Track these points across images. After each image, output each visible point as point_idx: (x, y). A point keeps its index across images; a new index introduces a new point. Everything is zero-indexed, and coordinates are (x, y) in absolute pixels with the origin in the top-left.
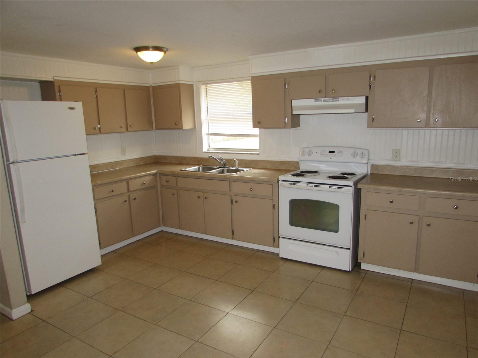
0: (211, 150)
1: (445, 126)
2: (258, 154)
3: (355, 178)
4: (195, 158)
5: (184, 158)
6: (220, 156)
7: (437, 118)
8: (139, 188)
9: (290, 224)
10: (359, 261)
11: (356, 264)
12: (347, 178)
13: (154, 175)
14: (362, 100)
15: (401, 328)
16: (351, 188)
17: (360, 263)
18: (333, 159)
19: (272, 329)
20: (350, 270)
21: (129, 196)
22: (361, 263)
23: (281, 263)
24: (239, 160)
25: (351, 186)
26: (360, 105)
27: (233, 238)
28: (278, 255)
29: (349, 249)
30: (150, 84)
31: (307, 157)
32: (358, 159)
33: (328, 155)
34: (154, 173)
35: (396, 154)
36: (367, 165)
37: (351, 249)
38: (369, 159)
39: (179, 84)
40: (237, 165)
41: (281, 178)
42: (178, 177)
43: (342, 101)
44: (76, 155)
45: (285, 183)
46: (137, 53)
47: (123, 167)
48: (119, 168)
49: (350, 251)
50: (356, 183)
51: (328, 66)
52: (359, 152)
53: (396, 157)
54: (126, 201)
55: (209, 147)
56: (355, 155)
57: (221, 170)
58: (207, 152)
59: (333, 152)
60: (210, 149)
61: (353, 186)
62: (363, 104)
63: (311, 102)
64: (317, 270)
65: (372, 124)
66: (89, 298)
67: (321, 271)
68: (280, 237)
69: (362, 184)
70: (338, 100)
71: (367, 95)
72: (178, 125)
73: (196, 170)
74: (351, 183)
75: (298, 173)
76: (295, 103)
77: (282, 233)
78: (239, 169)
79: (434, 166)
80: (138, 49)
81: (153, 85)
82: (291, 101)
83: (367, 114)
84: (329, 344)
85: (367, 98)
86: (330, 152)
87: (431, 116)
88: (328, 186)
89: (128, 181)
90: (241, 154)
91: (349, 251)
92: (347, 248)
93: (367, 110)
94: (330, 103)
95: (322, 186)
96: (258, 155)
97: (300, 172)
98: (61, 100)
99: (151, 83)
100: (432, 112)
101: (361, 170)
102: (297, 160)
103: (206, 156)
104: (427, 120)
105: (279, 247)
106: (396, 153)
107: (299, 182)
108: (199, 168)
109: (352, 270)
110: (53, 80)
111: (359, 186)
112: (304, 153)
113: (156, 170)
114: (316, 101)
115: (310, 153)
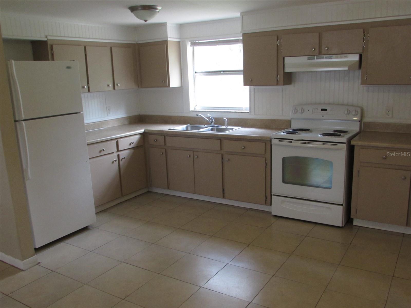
0: (198, 109)
2: (248, 112)
3: (348, 136)
4: (181, 117)
5: (170, 117)
6: (209, 115)
8: (128, 147)
9: (282, 181)
10: (352, 217)
11: (348, 220)
12: (340, 135)
13: (142, 134)
14: (356, 58)
15: (393, 275)
16: (345, 145)
17: (352, 219)
18: (325, 117)
19: (271, 276)
20: (343, 226)
21: (118, 155)
22: (354, 219)
23: (273, 220)
24: (228, 119)
25: (345, 143)
26: (354, 62)
27: (223, 197)
28: (270, 213)
29: (342, 205)
30: (135, 41)
31: (299, 115)
32: (351, 117)
33: (320, 112)
34: (142, 132)
35: (389, 112)
36: (359, 122)
37: (344, 205)
38: (362, 117)
39: (167, 41)
40: (226, 124)
42: (167, 136)
43: (335, 59)
45: (278, 140)
46: (132, 12)
47: (108, 127)
48: (105, 128)
49: (343, 207)
50: (349, 140)
51: (321, 23)
52: (352, 109)
53: (388, 114)
54: (116, 161)
55: (196, 105)
56: (348, 112)
57: (210, 129)
58: (194, 111)
59: (326, 110)
61: (347, 143)
62: (357, 61)
63: (303, 60)
64: (310, 227)
65: (366, 81)
66: (91, 252)
67: (314, 227)
68: (273, 195)
69: (356, 141)
70: (331, 58)
71: (361, 51)
72: (165, 83)
73: (184, 129)
74: (344, 140)
75: (290, 131)
76: (288, 60)
77: (275, 190)
78: (229, 127)
81: (138, 42)
82: (284, 58)
83: (360, 71)
84: (326, 288)
85: (361, 55)
86: (322, 110)
88: (321, 143)
89: (117, 140)
90: (230, 113)
91: (341, 207)
92: (340, 204)
93: (360, 67)
94: (324, 60)
95: (315, 143)
96: (248, 114)
97: (292, 130)
98: (53, 59)
102: (288, 118)
103: (194, 115)
105: (271, 205)
106: (389, 110)
107: (292, 140)
108: (187, 128)
109: (344, 226)
110: (46, 39)
111: (353, 143)
112: (296, 111)
113: (142, 129)
114: (309, 59)
115: (303, 111)
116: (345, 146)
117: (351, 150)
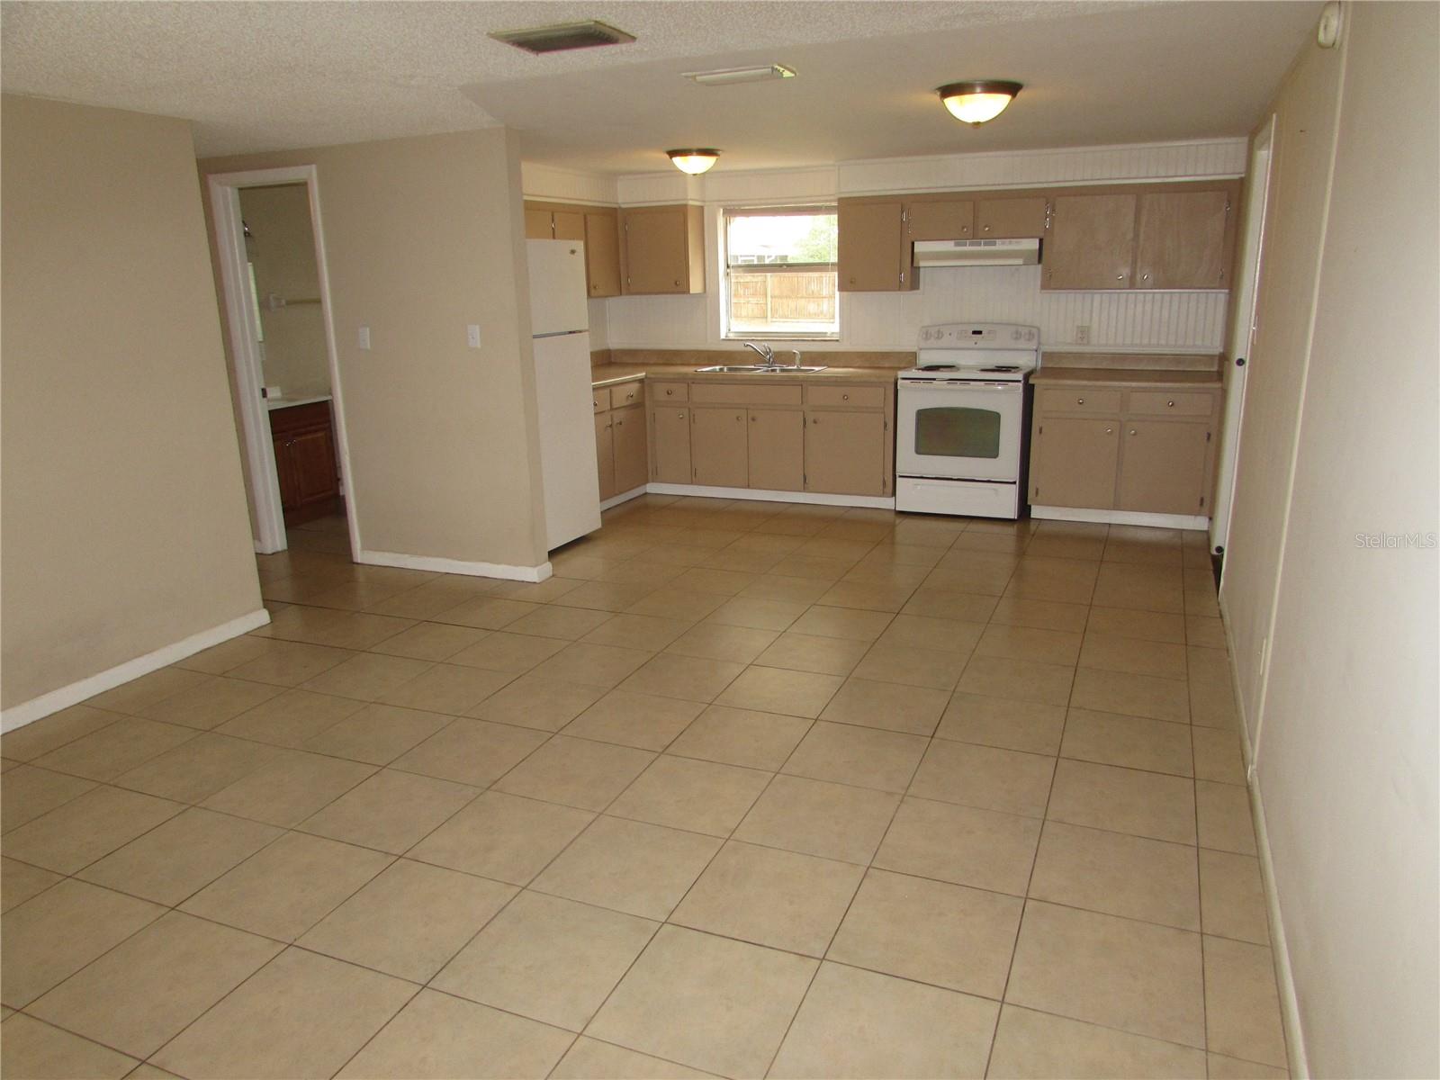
0: (731, 336)
1: (1157, 285)
4: (701, 352)
7: (1146, 275)
8: (625, 404)
9: (915, 451)
10: (1029, 503)
11: (1024, 508)
13: (641, 381)
14: (1033, 244)
17: (1030, 506)
18: (981, 345)
20: (1014, 518)
21: (612, 417)
22: (1032, 507)
23: (897, 520)
24: (802, 353)
25: (1020, 381)
26: (1031, 251)
27: (805, 490)
28: (893, 508)
29: (1015, 483)
30: (617, 203)
31: (932, 342)
32: (1022, 344)
33: (970, 338)
34: (642, 377)
35: (1084, 333)
36: (1035, 353)
37: (1017, 483)
38: (1039, 343)
39: (686, 206)
40: (798, 362)
41: (901, 374)
42: (693, 383)
43: (1000, 246)
44: (570, 332)
45: (908, 381)
46: (671, 158)
49: (1015, 488)
50: (1027, 376)
51: (978, 186)
52: (1024, 331)
53: (1082, 338)
54: (609, 427)
55: (730, 330)
56: (1018, 336)
58: (729, 340)
59: (980, 333)
60: (729, 335)
61: (1022, 383)
62: (1035, 250)
63: (948, 246)
65: (1049, 283)
67: (969, 524)
68: (898, 476)
69: (1035, 378)
70: (995, 244)
71: (1042, 235)
72: (679, 285)
74: (1019, 376)
76: (920, 247)
77: (901, 468)
78: (802, 368)
79: (1141, 352)
80: (673, 153)
81: (623, 206)
82: (913, 244)
83: (1040, 266)
85: (1041, 241)
86: (974, 332)
87: (1138, 270)
88: (980, 383)
89: (611, 389)
91: (1014, 486)
92: (1011, 482)
93: (1040, 260)
94: (982, 248)
95: (972, 383)
96: (837, 343)
99: (620, 201)
100: (1139, 264)
101: (1027, 360)
102: (913, 349)
104: (1132, 277)
105: (894, 494)
106: (1082, 332)
107: (934, 379)
108: (722, 370)
109: (1016, 518)
111: (1031, 381)
112: (927, 336)
113: (641, 372)
114: (957, 245)
115: (940, 335)
116: (1021, 385)
117: (1029, 392)
